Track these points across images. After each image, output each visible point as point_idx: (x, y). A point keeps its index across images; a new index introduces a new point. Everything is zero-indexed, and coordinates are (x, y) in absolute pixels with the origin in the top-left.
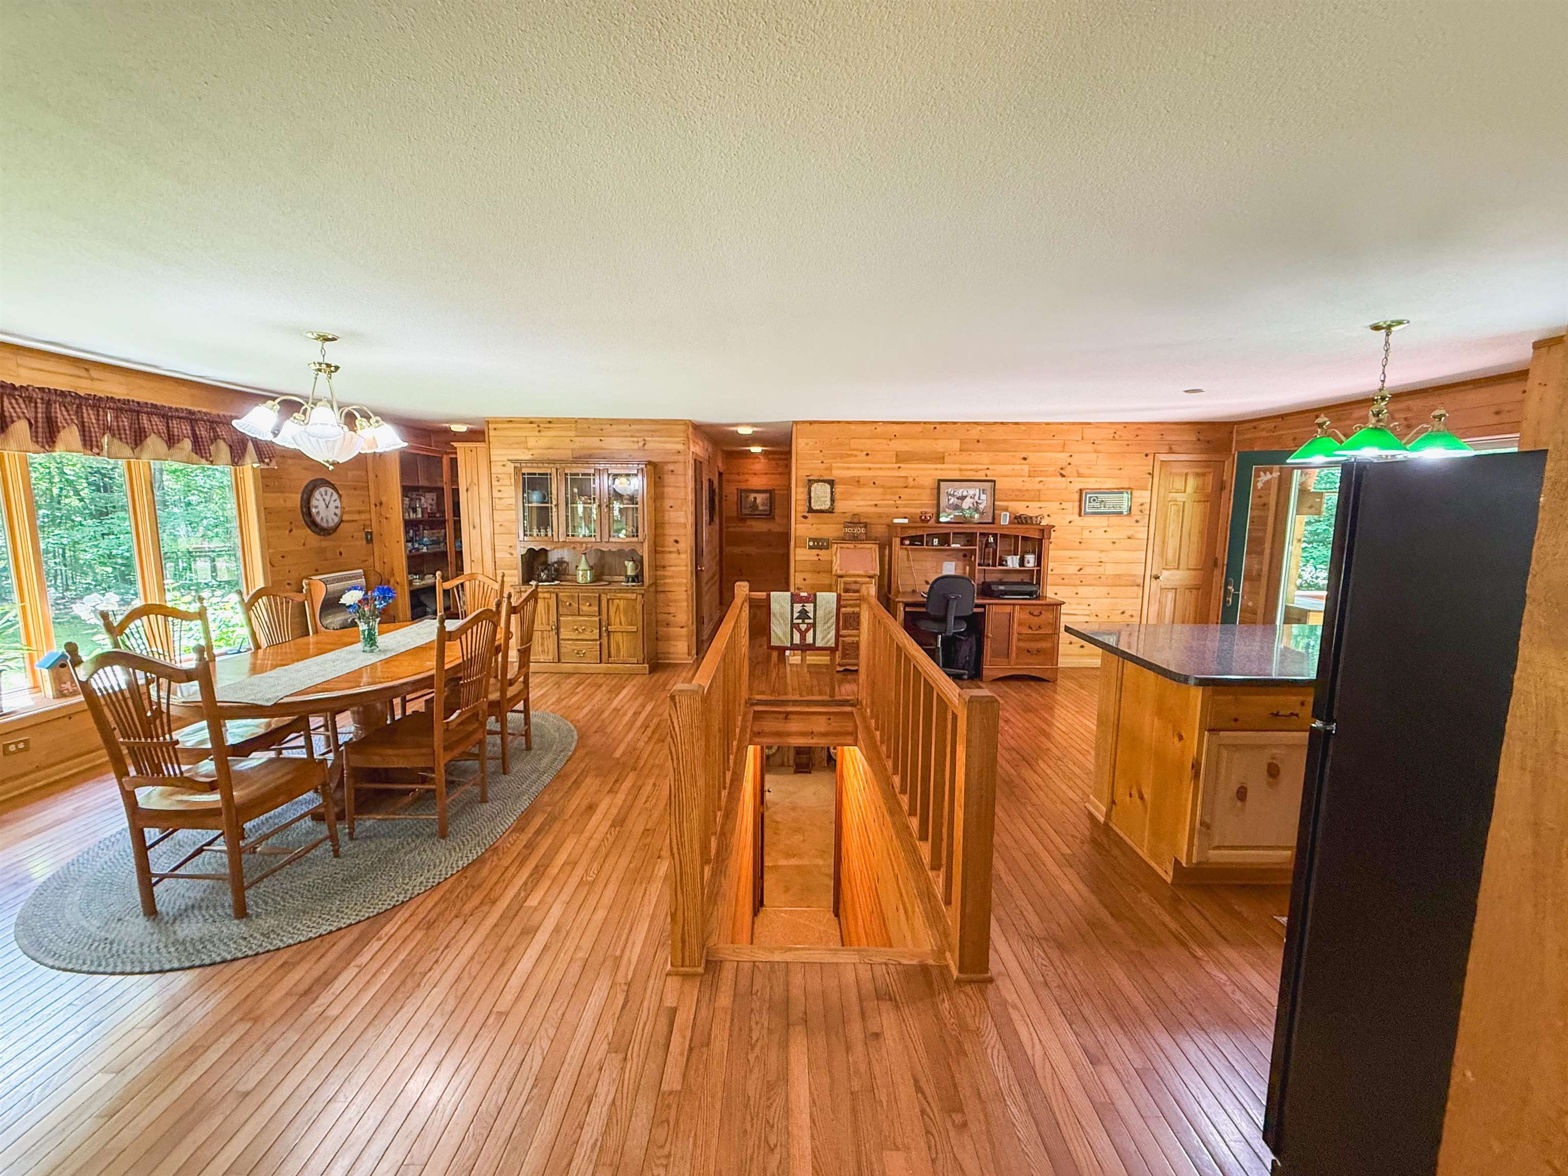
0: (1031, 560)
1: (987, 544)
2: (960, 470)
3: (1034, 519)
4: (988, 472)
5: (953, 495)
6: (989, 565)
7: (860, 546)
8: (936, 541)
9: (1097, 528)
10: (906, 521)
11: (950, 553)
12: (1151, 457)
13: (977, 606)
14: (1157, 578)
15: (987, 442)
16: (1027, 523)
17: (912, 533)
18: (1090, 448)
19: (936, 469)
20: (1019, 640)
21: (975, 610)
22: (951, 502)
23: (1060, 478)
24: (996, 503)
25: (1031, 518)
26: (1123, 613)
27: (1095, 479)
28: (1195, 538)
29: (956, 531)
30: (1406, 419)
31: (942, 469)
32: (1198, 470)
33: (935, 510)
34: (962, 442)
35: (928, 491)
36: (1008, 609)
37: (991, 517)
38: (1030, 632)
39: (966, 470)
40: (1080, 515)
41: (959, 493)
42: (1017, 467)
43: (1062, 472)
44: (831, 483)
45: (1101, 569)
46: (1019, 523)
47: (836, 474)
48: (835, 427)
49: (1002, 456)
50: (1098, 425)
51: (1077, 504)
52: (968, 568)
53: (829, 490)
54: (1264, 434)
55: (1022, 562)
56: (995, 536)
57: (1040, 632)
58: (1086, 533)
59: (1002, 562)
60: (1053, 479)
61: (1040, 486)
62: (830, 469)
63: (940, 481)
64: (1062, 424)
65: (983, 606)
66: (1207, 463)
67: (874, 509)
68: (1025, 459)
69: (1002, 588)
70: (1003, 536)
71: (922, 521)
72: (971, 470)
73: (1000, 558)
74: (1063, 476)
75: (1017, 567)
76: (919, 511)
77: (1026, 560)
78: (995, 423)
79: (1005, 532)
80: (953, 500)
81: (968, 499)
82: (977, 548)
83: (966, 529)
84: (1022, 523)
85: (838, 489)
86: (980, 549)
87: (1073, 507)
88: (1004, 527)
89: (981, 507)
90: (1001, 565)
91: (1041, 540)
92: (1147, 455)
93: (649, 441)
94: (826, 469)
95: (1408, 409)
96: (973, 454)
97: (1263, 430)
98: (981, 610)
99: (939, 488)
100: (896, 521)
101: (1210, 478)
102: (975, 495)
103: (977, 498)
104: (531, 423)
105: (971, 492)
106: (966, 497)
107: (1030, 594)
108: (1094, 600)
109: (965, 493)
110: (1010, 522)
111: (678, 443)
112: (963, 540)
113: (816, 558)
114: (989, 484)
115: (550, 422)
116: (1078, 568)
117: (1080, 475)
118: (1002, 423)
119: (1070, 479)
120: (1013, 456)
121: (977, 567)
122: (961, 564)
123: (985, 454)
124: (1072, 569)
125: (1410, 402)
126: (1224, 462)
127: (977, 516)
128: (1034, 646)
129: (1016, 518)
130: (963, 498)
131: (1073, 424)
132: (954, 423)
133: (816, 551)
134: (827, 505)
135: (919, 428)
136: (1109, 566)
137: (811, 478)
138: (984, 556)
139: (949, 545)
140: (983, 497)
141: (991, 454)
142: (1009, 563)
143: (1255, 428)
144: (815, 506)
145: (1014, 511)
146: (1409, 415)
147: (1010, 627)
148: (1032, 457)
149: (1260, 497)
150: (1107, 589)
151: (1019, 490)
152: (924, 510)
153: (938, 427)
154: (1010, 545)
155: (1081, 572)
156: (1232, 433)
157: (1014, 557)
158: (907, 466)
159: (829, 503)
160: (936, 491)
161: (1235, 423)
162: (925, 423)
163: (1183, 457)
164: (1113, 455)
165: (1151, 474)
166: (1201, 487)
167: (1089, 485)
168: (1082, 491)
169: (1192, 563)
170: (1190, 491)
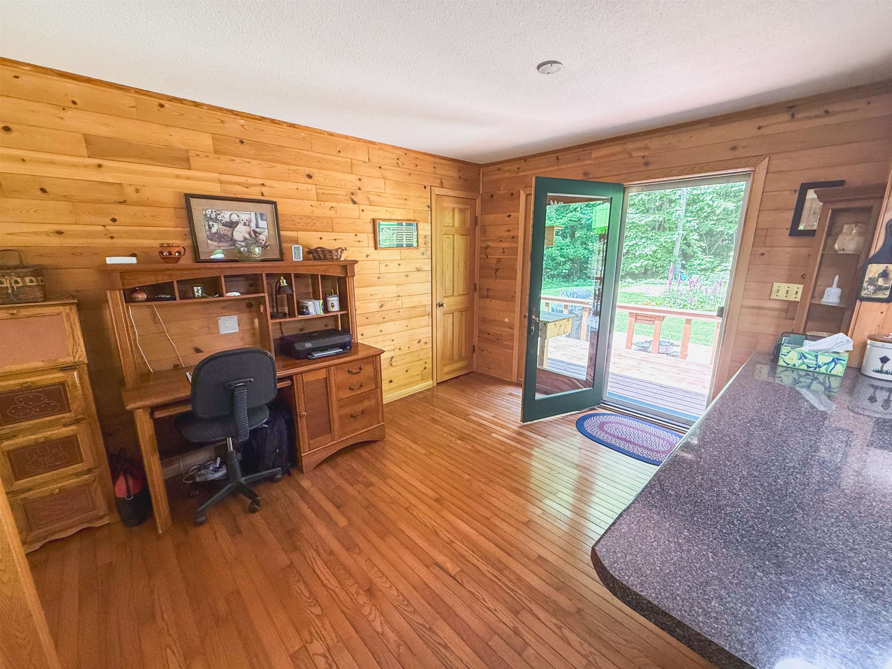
0: (334, 301)
1: (279, 289)
2: (221, 182)
3: (334, 253)
4: (264, 189)
5: (216, 220)
6: (284, 315)
7: (24, 312)
8: (198, 291)
9: (392, 261)
10: (133, 260)
11: (226, 304)
12: (428, 188)
13: (282, 379)
14: (441, 305)
15: (255, 144)
16: (325, 258)
17: (151, 280)
18: (376, 172)
19: (178, 177)
20: (340, 407)
21: (280, 385)
22: (214, 230)
23: (351, 205)
24: (282, 233)
25: (330, 251)
26: (419, 342)
27: (385, 209)
28: (462, 268)
29: (228, 273)
30: (643, 157)
31: (188, 178)
32: (462, 206)
33: (187, 243)
34: (215, 138)
35: (172, 211)
36: (322, 374)
37: (277, 252)
38: (353, 393)
39: (230, 183)
40: (376, 248)
41: (226, 216)
42: (302, 187)
43: (353, 197)
45: (399, 303)
46: (315, 259)
49: (280, 168)
50: (382, 147)
51: (371, 236)
52: (256, 321)
54: (507, 175)
55: (326, 309)
56: (287, 277)
57: (363, 390)
58: (383, 268)
59: (302, 310)
60: (343, 205)
61: (332, 212)
63: (188, 197)
64: (347, 137)
65: (290, 378)
66: (464, 200)
67: (56, 241)
68: (310, 176)
69: (308, 345)
70: (297, 276)
71: (166, 259)
72: (239, 184)
73: (298, 303)
74: (354, 202)
75: (321, 313)
76: (155, 243)
77: (330, 305)
78: (262, 119)
79: (301, 271)
80: (216, 227)
81: (240, 227)
82: (266, 295)
83: (244, 268)
84: (320, 259)
86: (271, 295)
87: (367, 238)
88: (297, 265)
89: (263, 237)
90: (301, 313)
91: (345, 278)
92: (425, 187)
95: (646, 148)
96: (237, 159)
97: (507, 171)
98: (286, 384)
99: (189, 208)
100: (110, 260)
101: (468, 214)
102: (250, 221)
103: (253, 225)
105: (244, 217)
106: (237, 223)
107: (343, 346)
108: (396, 335)
109: (235, 218)
110: (305, 259)
112: (243, 285)
114: (269, 206)
116: (380, 305)
117: (371, 203)
118: (273, 121)
119: (362, 207)
120: (294, 171)
121: (270, 321)
122: (245, 316)
123: (254, 162)
124: (374, 306)
125: (646, 142)
126: (476, 200)
127: (257, 250)
128: (358, 408)
129: (310, 252)
130: (232, 225)
131: (359, 140)
132: (197, 104)
135: (128, 100)
136: (405, 300)
138: (275, 303)
139: (221, 295)
140: (263, 224)
141: (264, 164)
142: (311, 310)
143: (499, 170)
145: (305, 243)
146: (646, 153)
147: (328, 395)
148: (319, 175)
149: (509, 231)
150: (404, 323)
151: (309, 217)
152: (166, 242)
153: (167, 104)
154: (308, 286)
155: (383, 309)
156: (479, 174)
157: (317, 302)
158: (115, 164)
160: (184, 212)
161: (481, 165)
162: (138, 91)
163: (451, 193)
164: (398, 184)
165: (430, 207)
166: (463, 222)
167: (379, 213)
168: (374, 221)
169: (460, 288)
170: (456, 225)
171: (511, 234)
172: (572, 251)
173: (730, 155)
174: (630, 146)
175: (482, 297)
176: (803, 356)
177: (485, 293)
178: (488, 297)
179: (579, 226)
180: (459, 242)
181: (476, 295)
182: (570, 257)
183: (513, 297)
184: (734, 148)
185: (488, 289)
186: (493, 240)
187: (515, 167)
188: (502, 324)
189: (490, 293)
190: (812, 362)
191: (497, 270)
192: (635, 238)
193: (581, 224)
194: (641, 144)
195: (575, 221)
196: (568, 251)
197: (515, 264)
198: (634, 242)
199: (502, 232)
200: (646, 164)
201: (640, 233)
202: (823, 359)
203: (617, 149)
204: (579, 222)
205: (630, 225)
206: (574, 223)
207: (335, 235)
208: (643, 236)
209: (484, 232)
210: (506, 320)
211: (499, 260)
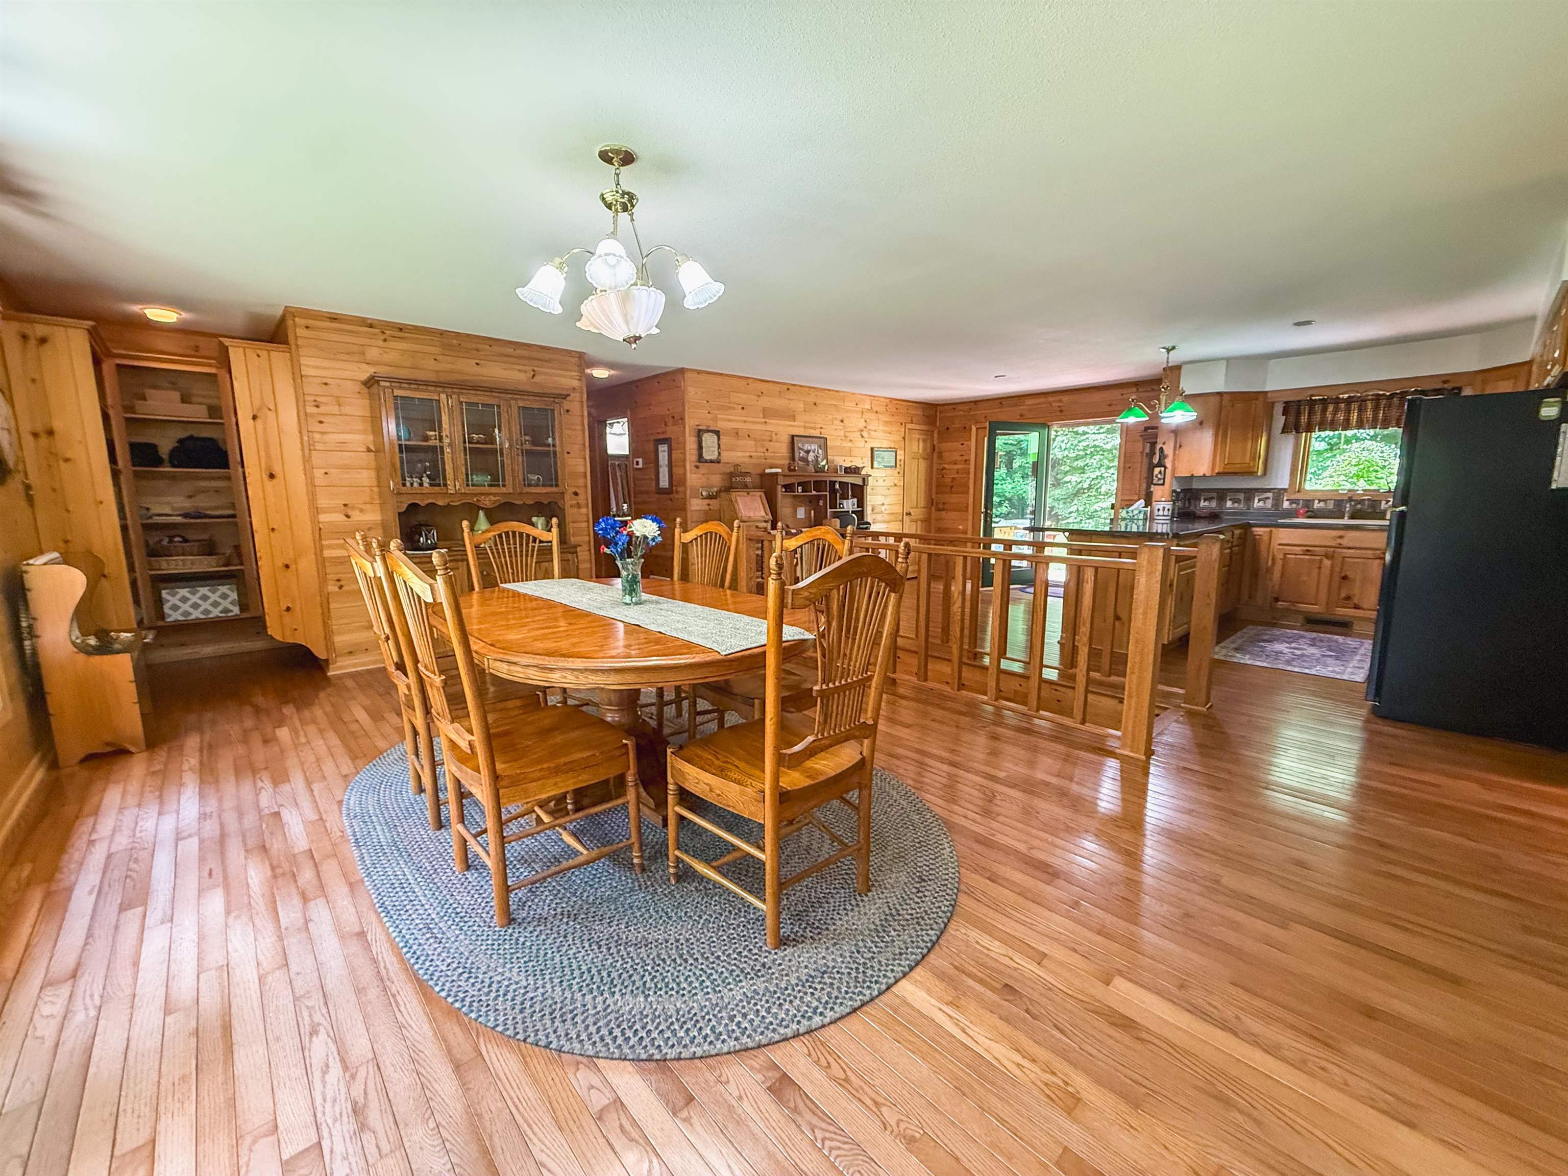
1: (834, 490)
2: (805, 427)
4: (820, 430)
5: (801, 449)
7: (752, 493)
8: (800, 488)
9: (880, 478)
10: (780, 470)
12: (903, 425)
14: (909, 514)
15: (820, 405)
16: (854, 472)
17: (788, 481)
18: (875, 416)
19: (789, 426)
23: (861, 438)
24: (829, 457)
25: (855, 469)
27: (879, 440)
28: (923, 485)
29: (815, 479)
31: (792, 426)
32: (925, 437)
33: (791, 462)
34: (805, 403)
35: (785, 445)
39: (809, 428)
40: (872, 468)
41: (805, 447)
42: (838, 428)
43: (862, 433)
44: (717, 433)
45: (883, 510)
46: (848, 473)
47: (721, 425)
48: (718, 379)
49: (830, 418)
50: (879, 399)
51: (870, 459)
52: (812, 512)
53: (716, 440)
55: (852, 505)
56: (838, 483)
58: (875, 481)
59: (840, 505)
60: (857, 438)
61: (851, 444)
62: (715, 419)
63: (793, 437)
64: (861, 395)
66: (926, 432)
67: (750, 460)
68: (843, 421)
70: (841, 483)
71: (791, 470)
72: (812, 428)
74: (863, 436)
75: (850, 508)
76: (782, 462)
77: (855, 503)
78: (824, 389)
79: (844, 480)
80: (802, 454)
81: (812, 452)
82: (827, 493)
83: (821, 477)
84: (851, 472)
85: (724, 439)
86: (830, 495)
87: (868, 461)
88: (842, 476)
89: (819, 459)
90: (840, 507)
91: (862, 485)
92: (901, 424)
93: (541, 373)
94: (712, 420)
96: (812, 414)
99: (793, 442)
100: (767, 471)
101: (929, 443)
102: (816, 449)
103: (816, 452)
104: (371, 326)
105: (813, 447)
109: (809, 448)
110: (845, 472)
111: (572, 378)
113: (707, 508)
114: (822, 441)
115: (401, 329)
116: (872, 509)
117: (872, 437)
118: (828, 390)
119: (867, 439)
120: (835, 418)
121: (829, 510)
122: (808, 508)
123: (820, 414)
125: (1060, 397)
126: (935, 432)
129: (847, 468)
130: (808, 452)
131: (866, 395)
133: (708, 501)
134: (714, 456)
135: (778, 388)
136: (887, 507)
137: (700, 427)
138: (831, 501)
139: (810, 492)
140: (820, 451)
141: (823, 416)
142: (845, 506)
144: (707, 456)
148: (846, 420)
149: (961, 456)
151: (840, 447)
152: (786, 461)
153: (790, 388)
155: (874, 512)
156: (936, 411)
157: (847, 501)
158: (771, 421)
159: (716, 453)
160: (791, 445)
161: (938, 405)
163: (917, 427)
164: (886, 423)
165: (904, 438)
166: (925, 449)
167: (876, 444)
168: (872, 449)
169: (922, 503)
170: (921, 451)
171: (965, 458)
172: (1010, 486)
173: (1108, 409)
174: (1050, 399)
175: (938, 510)
176: (1127, 512)
177: (941, 506)
178: (943, 509)
179: (1019, 451)
180: (923, 464)
181: (933, 509)
182: (1007, 494)
183: (967, 507)
184: (1110, 405)
185: (944, 504)
186: (949, 463)
187: (967, 407)
188: (957, 531)
189: (946, 506)
190: (1131, 514)
191: (952, 487)
192: (1099, 468)
193: (1021, 449)
194: (1057, 398)
195: (1011, 444)
196: (1004, 486)
197: (968, 481)
198: (1098, 473)
199: (956, 456)
200: (1061, 411)
201: (1106, 461)
202: (1136, 512)
203: (1042, 400)
204: (1018, 446)
205: (1092, 450)
206: (1012, 448)
207: (851, 459)
208: (1111, 465)
209: (940, 456)
210: (961, 527)
211: (954, 479)
